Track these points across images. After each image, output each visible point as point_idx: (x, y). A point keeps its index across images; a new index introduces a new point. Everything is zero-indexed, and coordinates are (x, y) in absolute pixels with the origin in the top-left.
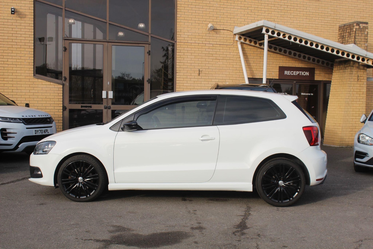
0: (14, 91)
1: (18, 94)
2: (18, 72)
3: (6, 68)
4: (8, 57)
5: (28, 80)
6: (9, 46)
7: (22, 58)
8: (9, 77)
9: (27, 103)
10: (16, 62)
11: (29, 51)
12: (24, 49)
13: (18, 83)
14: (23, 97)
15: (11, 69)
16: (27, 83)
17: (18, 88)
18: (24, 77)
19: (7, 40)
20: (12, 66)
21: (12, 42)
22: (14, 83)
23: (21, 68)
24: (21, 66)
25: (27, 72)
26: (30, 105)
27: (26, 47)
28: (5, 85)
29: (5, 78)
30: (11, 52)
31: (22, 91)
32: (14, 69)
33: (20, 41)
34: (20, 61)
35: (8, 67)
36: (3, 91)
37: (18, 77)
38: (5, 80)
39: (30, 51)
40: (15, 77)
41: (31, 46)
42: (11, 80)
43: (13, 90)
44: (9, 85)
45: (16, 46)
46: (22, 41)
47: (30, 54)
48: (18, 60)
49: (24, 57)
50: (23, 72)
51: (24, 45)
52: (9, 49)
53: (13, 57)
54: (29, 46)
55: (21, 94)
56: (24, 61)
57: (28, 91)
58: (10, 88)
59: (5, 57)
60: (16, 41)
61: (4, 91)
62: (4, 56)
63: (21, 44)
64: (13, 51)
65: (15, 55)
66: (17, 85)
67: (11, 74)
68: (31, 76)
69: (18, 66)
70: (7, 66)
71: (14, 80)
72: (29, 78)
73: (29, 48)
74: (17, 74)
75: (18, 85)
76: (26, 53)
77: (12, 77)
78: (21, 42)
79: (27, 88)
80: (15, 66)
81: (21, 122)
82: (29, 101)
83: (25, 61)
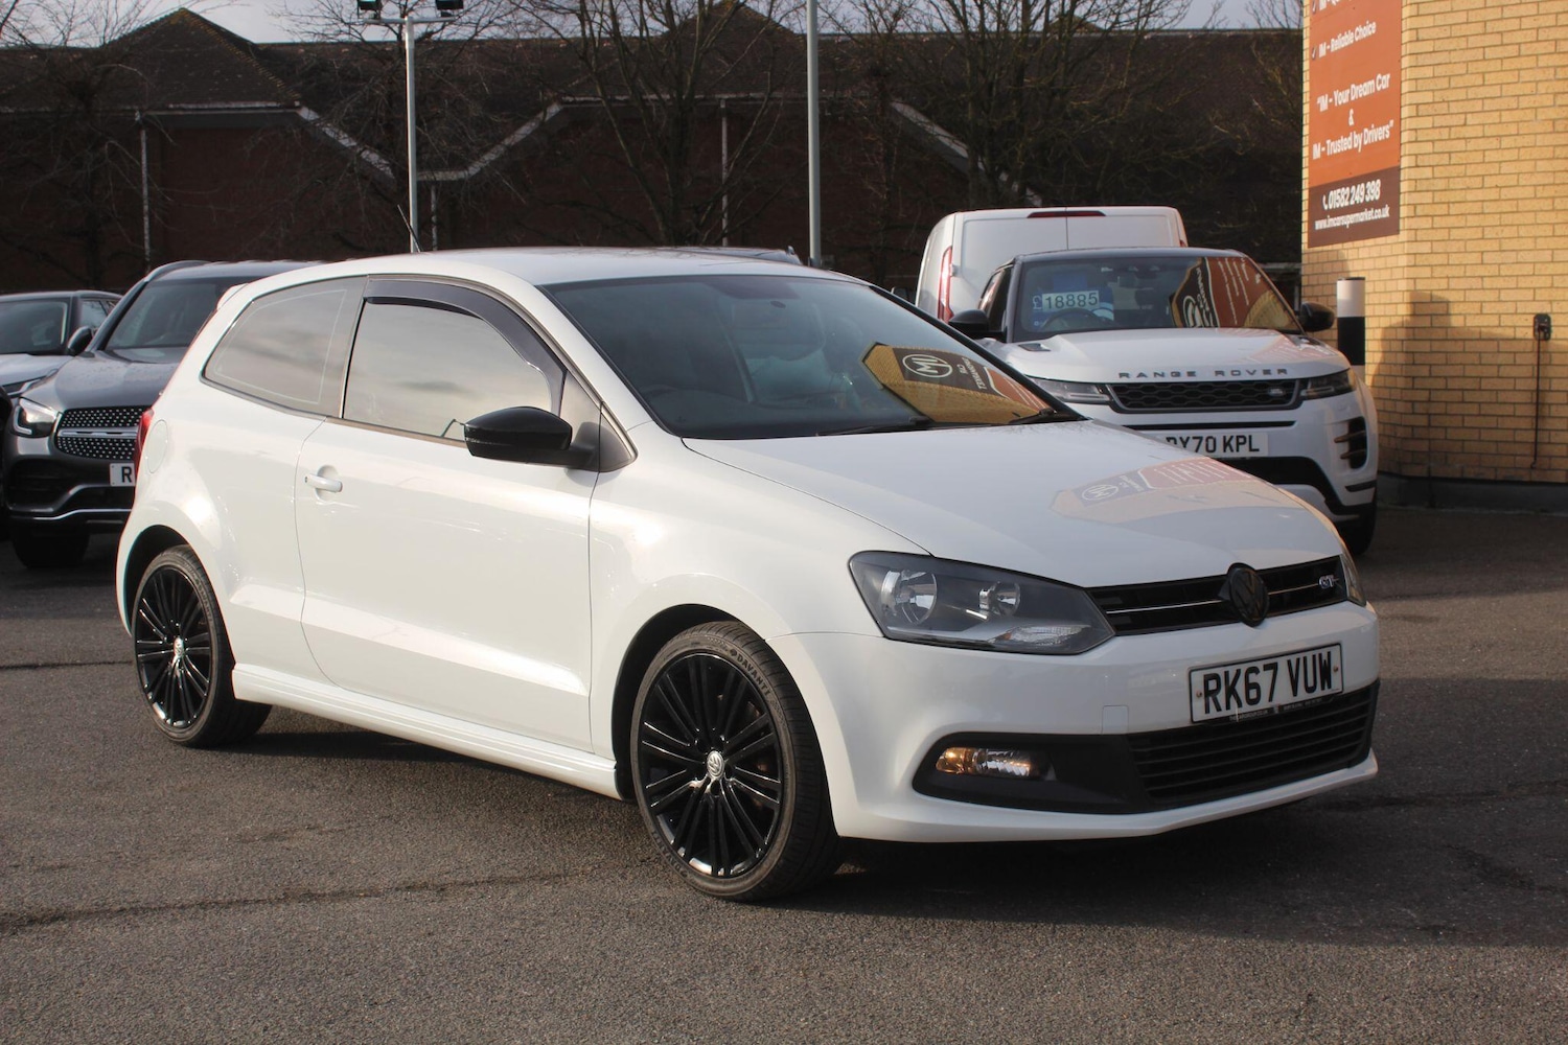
0: (1487, 258)
1: (1502, 273)
2: (1505, 168)
3: (1459, 154)
4: (1468, 107)
5: (1547, 205)
6: (1469, 55)
7: (1525, 102)
8: (1470, 196)
9: (1539, 312)
10: (1500, 123)
11: (1556, 67)
12: (1531, 62)
13: (1507, 219)
14: (1523, 283)
15: (1478, 157)
16: (1541, 218)
17: (1507, 245)
18: (1529, 192)
19: (1465, 30)
20: (1482, 144)
21: (1484, 34)
22: (1490, 220)
23: (1519, 148)
24: (1520, 141)
25: (1542, 166)
26: (1552, 324)
27: (1540, 48)
28: (1455, 234)
29: (1453, 203)
30: (1480, 82)
31: (1522, 256)
32: (1491, 156)
33: (1514, 25)
34: (1518, 115)
35: (1465, 151)
36: (1446, 263)
37: (1505, 193)
38: (1454, 209)
39: (1558, 67)
40: (1493, 194)
41: (1562, 43)
42: (1476, 208)
43: (1482, 253)
44: (1469, 233)
45: (1499, 52)
46: (1527, 23)
47: (1559, 80)
48: (1506, 116)
49: (1532, 98)
50: (1527, 167)
51: (1531, 42)
52: (1472, 68)
53: (1488, 105)
54: (1556, 40)
55: (1516, 269)
56: (1530, 115)
57: (1547, 256)
58: (1471, 246)
59: (1454, 108)
60: (1500, 26)
61: (1451, 262)
62: (1451, 104)
63: (1519, 37)
64: (1487, 76)
65: (1495, 91)
66: (1499, 228)
67: (1477, 182)
68: (1558, 185)
69: (1506, 142)
70: (1460, 145)
71: (1489, 207)
72: (1552, 194)
73: (1555, 53)
74: (1499, 181)
75: (1506, 230)
76: (1540, 75)
77: (1480, 195)
78: (1520, 29)
79: (1541, 243)
80: (1494, 143)
81: (1107, 398)
82: (1551, 302)
83: (1536, 116)
